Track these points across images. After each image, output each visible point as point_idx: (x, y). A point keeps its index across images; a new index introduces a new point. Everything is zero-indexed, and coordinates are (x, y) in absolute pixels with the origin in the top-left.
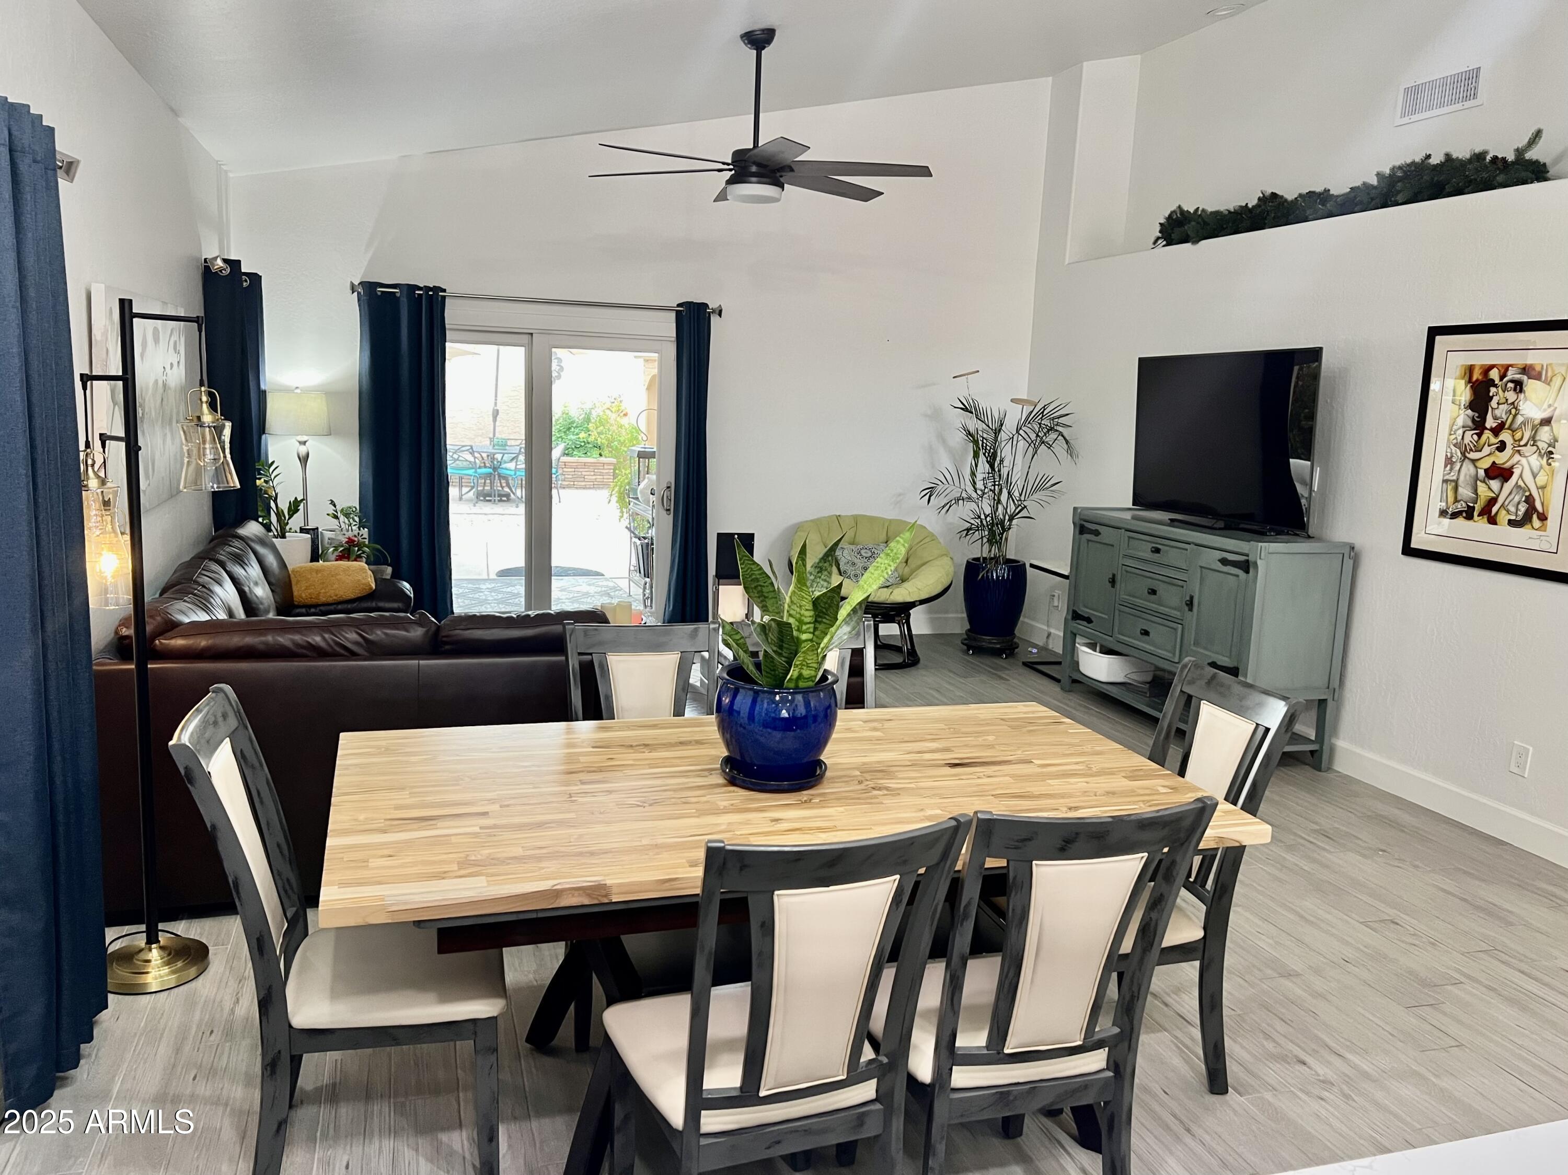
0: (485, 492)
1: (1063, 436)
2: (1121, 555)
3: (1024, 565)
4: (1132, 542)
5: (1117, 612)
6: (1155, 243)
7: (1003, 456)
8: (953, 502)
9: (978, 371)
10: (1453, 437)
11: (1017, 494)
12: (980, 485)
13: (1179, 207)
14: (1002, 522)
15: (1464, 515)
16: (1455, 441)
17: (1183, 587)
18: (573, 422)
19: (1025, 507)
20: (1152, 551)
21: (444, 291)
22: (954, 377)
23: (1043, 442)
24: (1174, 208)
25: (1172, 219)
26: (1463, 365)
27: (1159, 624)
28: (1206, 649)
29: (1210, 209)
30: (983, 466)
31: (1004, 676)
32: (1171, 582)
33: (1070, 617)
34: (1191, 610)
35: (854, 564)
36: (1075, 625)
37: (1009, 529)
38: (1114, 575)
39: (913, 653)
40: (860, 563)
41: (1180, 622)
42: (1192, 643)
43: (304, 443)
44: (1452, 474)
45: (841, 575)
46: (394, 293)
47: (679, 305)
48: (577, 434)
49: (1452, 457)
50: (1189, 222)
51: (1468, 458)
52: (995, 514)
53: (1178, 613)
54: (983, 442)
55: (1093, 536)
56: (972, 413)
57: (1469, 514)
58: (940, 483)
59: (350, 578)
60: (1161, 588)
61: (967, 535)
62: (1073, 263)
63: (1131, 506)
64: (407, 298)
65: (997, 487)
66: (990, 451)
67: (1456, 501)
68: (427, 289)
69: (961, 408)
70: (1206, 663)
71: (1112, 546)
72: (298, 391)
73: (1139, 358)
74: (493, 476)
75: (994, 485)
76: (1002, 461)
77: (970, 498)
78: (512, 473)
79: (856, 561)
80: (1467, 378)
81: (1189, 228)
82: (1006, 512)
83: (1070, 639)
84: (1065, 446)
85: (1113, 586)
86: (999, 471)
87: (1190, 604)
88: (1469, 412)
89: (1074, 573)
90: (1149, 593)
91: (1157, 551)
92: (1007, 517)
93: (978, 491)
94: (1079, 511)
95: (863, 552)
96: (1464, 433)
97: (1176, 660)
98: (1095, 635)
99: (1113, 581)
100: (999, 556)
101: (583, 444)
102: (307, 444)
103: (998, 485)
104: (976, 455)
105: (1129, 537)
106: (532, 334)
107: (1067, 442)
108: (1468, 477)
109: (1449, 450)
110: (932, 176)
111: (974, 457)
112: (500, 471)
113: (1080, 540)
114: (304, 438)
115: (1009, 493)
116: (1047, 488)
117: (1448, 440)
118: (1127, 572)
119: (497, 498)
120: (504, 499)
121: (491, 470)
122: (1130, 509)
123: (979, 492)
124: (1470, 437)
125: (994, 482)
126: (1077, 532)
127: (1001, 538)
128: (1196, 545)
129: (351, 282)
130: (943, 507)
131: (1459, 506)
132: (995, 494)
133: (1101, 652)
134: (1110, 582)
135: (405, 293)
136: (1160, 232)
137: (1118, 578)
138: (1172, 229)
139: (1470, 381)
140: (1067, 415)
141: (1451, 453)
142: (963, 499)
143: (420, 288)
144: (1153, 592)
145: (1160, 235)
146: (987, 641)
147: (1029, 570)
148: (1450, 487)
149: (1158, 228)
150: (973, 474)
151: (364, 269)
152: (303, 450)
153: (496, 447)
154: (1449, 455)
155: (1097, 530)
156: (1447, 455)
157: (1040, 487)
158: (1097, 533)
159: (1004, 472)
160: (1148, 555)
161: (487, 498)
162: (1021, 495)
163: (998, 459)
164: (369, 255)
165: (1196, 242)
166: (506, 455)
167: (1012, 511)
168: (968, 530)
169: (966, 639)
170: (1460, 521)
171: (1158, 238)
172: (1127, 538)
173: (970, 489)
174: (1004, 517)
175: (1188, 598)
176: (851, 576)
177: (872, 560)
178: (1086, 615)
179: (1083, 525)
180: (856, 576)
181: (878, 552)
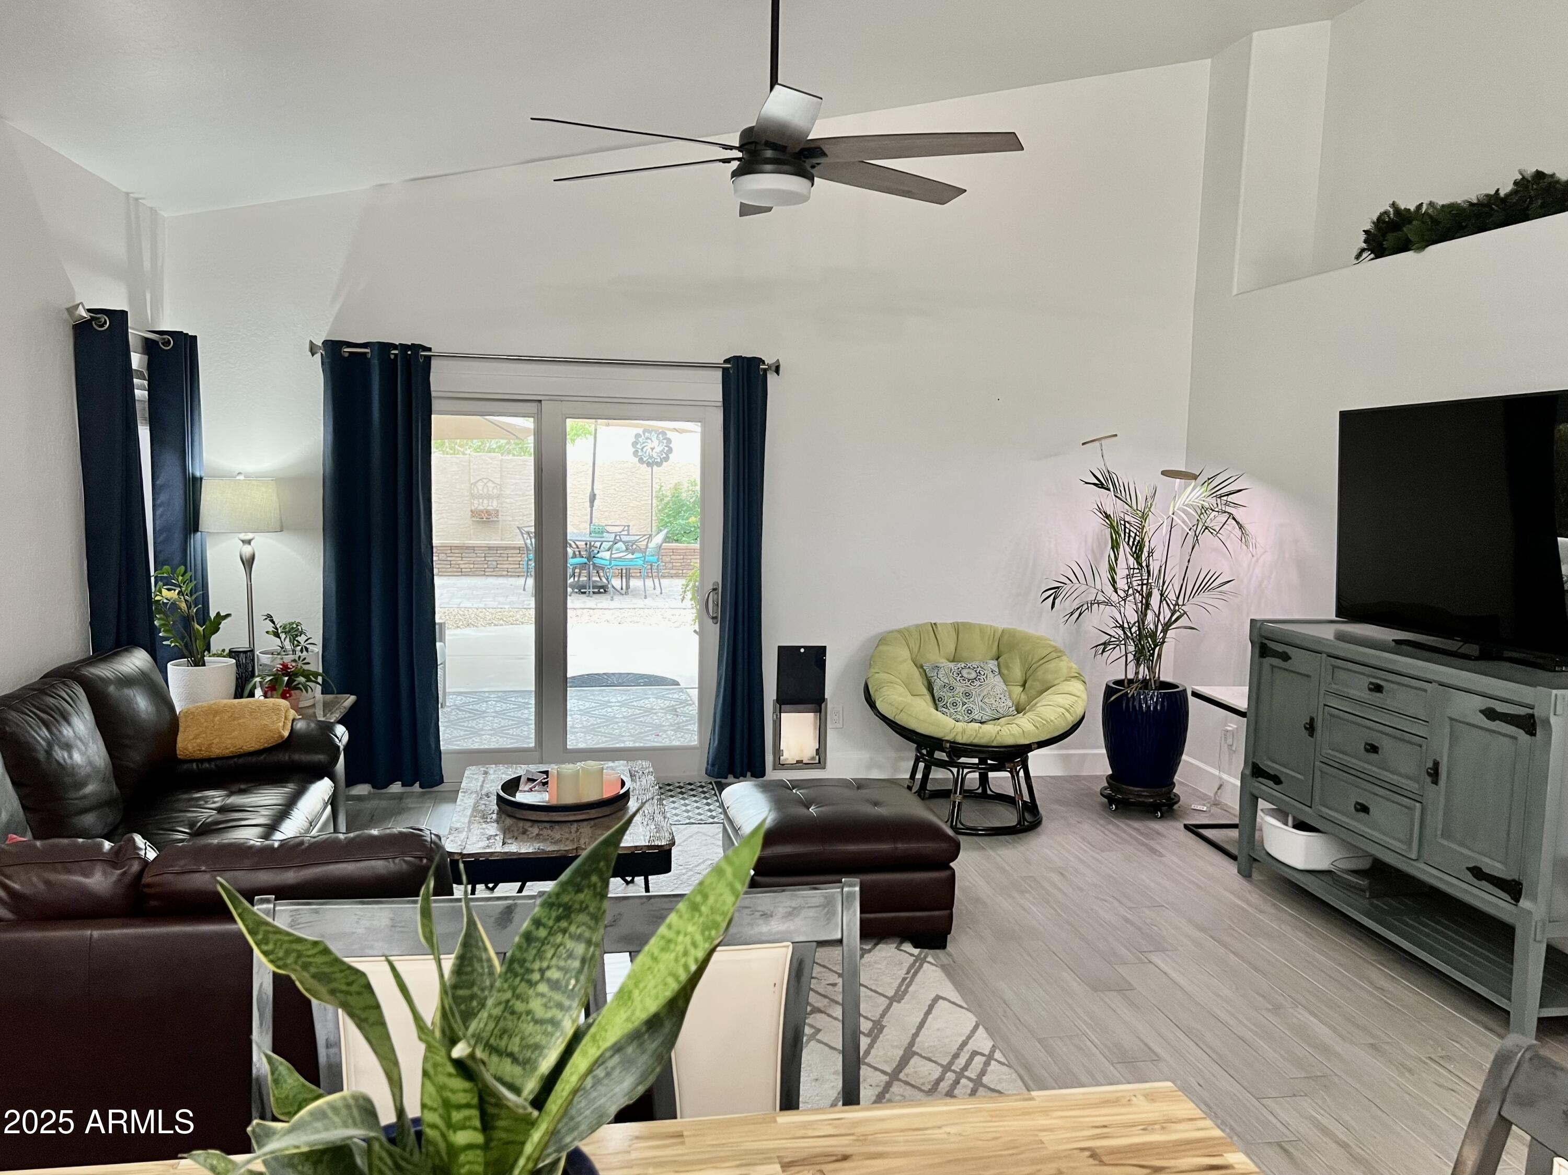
0: (581, 583)
1: (1234, 519)
2: (1322, 692)
3: (1185, 690)
4: (1341, 675)
5: (1318, 773)
6: (1358, 256)
7: (1152, 546)
8: (1085, 607)
9: (1116, 435)
11: (1172, 597)
12: (1122, 584)
13: (1394, 205)
14: (1153, 635)
17: (1421, 746)
18: (683, 506)
19: (1185, 613)
20: (1370, 690)
21: (429, 349)
22: (1083, 444)
23: (1206, 528)
24: (1386, 207)
25: (1385, 222)
27: (1384, 797)
28: (1462, 844)
29: (1441, 201)
30: (1126, 559)
31: (1158, 848)
32: (1401, 736)
33: (1248, 772)
34: (1435, 781)
35: (952, 689)
36: (1257, 784)
37: (1163, 642)
38: (1312, 719)
39: (1031, 807)
41: (1418, 798)
42: (1439, 833)
43: (249, 542)
46: (365, 354)
47: (726, 361)
48: (687, 519)
50: (1410, 222)
52: (1143, 623)
53: (1417, 786)
54: (1125, 527)
55: (1280, 661)
56: (1109, 490)
58: (1067, 582)
59: (256, 722)
60: (1386, 745)
61: (1103, 651)
62: (1241, 293)
63: (1333, 617)
64: (378, 360)
65: (1145, 587)
66: (1135, 539)
68: (404, 347)
69: (1094, 484)
70: (1464, 867)
71: (1308, 676)
72: (241, 477)
73: (1340, 412)
74: (587, 566)
75: (1142, 584)
76: (1151, 553)
77: (1108, 603)
78: (607, 563)
79: (954, 683)
81: (1409, 231)
82: (1159, 620)
83: (1249, 801)
84: (1238, 532)
85: (1311, 734)
86: (1148, 566)
87: (1434, 774)
89: (1253, 708)
90: (1367, 750)
91: (1378, 688)
92: (1160, 627)
93: (1119, 592)
94: (1259, 624)
95: (964, 672)
97: (1414, 856)
98: (1284, 801)
99: (1311, 728)
100: (1150, 679)
101: (693, 529)
102: (252, 543)
103: (1147, 584)
104: (1115, 546)
105: (1334, 667)
106: (540, 401)
107: (1241, 527)
110: (1023, 149)
111: (1113, 548)
112: (596, 561)
113: (1261, 665)
114: (249, 536)
115: (1162, 595)
116: (1214, 589)
118: (1332, 716)
119: (591, 590)
120: (602, 590)
121: (585, 560)
122: (1332, 622)
123: (1122, 594)
125: (1142, 580)
126: (1257, 655)
127: (1153, 655)
128: (1441, 684)
129: (311, 342)
130: (1072, 614)
132: (1143, 597)
133: (1295, 827)
134: (1306, 728)
135: (376, 352)
136: (1365, 242)
137: (1319, 724)
138: (1384, 236)
140: (1240, 490)
142: (1098, 604)
143: (394, 346)
144: (1373, 749)
145: (1364, 245)
146: (1136, 792)
147: (1192, 701)
149: (1363, 237)
150: (1112, 570)
151: (330, 324)
152: (247, 550)
153: (593, 535)
155: (1285, 653)
157: (1203, 587)
158: (1286, 657)
159: (1155, 567)
160: (1364, 694)
161: (582, 591)
162: (1178, 598)
163: (1146, 550)
164: (338, 306)
165: (1423, 248)
166: (604, 543)
167: (1167, 619)
168: (1105, 644)
169: (1106, 788)
171: (1363, 250)
172: (1327, 667)
173: (1109, 590)
174: (1156, 627)
175: (1430, 764)
176: (948, 705)
177: (977, 683)
178: (1272, 773)
179: (1266, 644)
180: (954, 704)
181: (986, 672)
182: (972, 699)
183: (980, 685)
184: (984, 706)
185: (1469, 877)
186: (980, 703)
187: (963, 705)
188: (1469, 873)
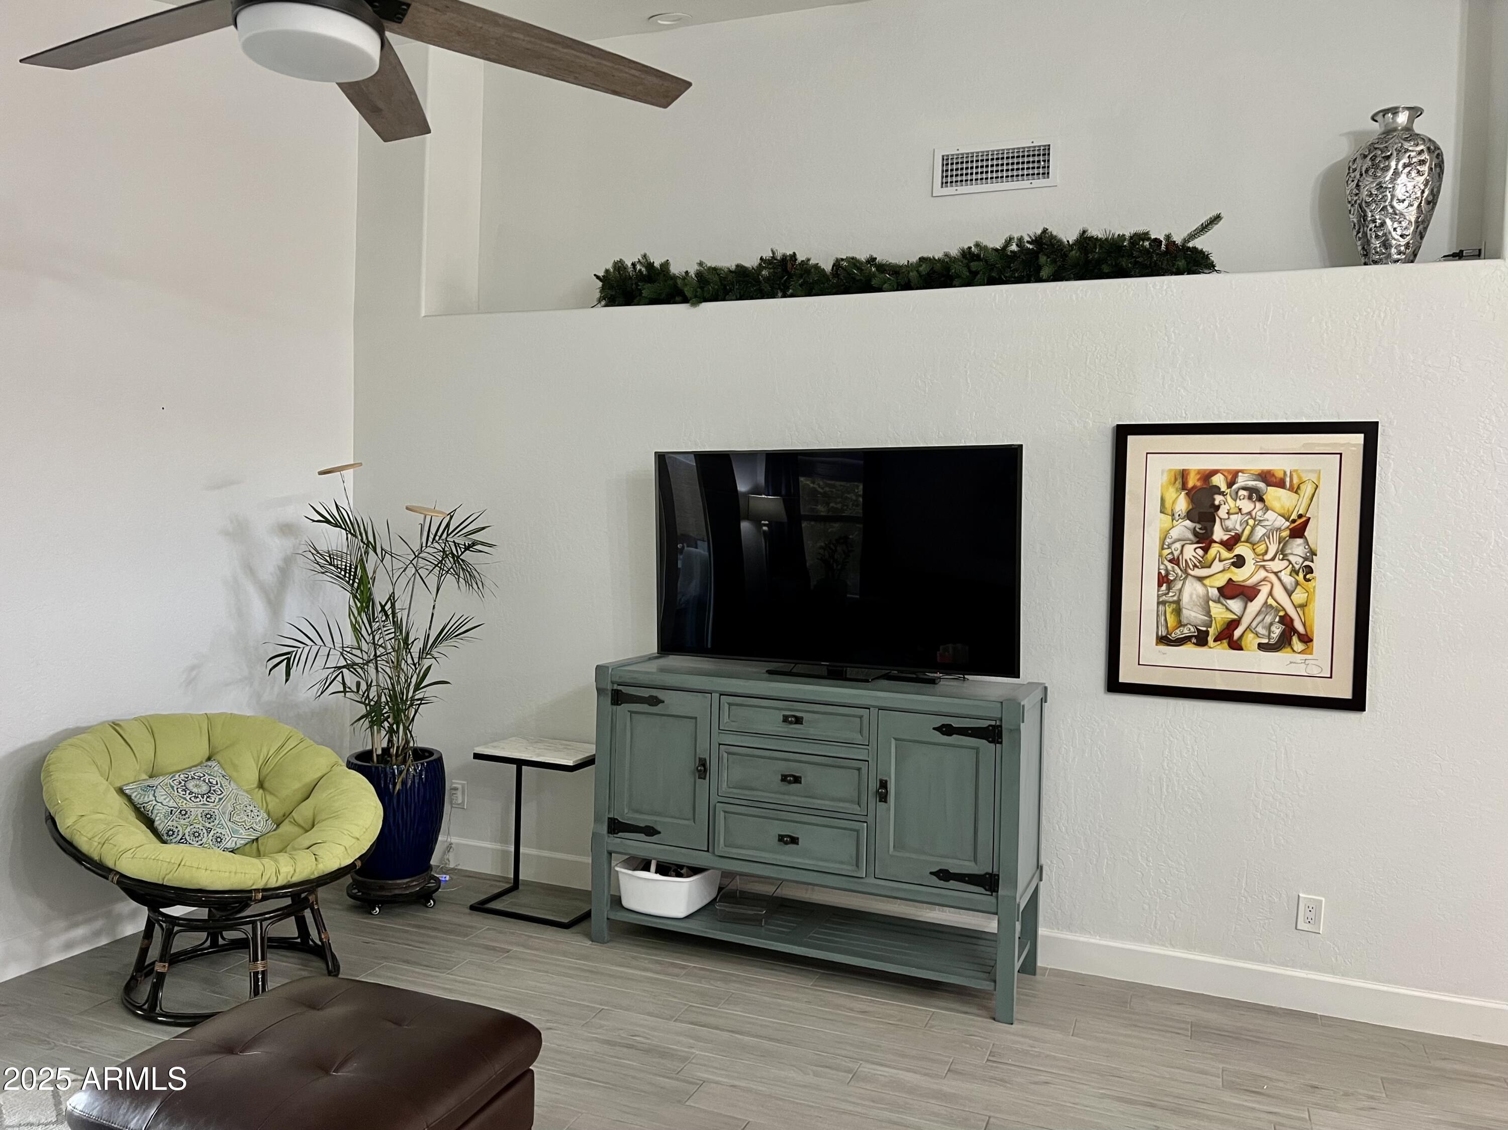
2: (715, 731)
3: (441, 755)
4: (738, 710)
10: (1166, 552)
15: (1194, 640)
16: (1170, 557)
17: (860, 769)
20: (786, 722)
25: (630, 272)
26: (1170, 470)
27: (817, 825)
28: (922, 853)
32: (832, 763)
33: (603, 829)
34: (884, 800)
35: (184, 813)
36: (612, 839)
38: (703, 761)
40: (196, 809)
41: (863, 819)
42: (889, 847)
44: (1171, 594)
45: (164, 842)
49: (1168, 573)
51: (1191, 575)
55: (646, 706)
57: (1201, 639)
58: (298, 644)
60: (811, 773)
62: (434, 315)
67: (1180, 624)
69: (324, 522)
70: (926, 872)
71: (693, 718)
73: (656, 453)
79: (184, 805)
80: (1179, 484)
83: (602, 862)
85: (703, 777)
87: (878, 792)
88: (1188, 523)
90: (785, 781)
91: (797, 721)
94: (606, 670)
95: (191, 785)
96: (1183, 546)
97: (862, 874)
99: (701, 770)
105: (729, 704)
108: (1194, 596)
109: (1162, 567)
113: (614, 713)
117: (1160, 555)
118: (732, 753)
124: (1191, 552)
126: (604, 702)
128: (883, 709)
131: (1186, 631)
134: (694, 771)
136: (601, 288)
137: (713, 764)
139: (1184, 487)
140: (483, 528)
141: (1167, 570)
144: (793, 779)
145: (603, 291)
148: (1169, 610)
154: (1163, 572)
155: (653, 697)
156: (1159, 573)
158: (654, 701)
160: (778, 728)
165: (695, 303)
170: (1189, 649)
172: (727, 706)
176: (188, 838)
177: (213, 797)
178: (642, 825)
179: (621, 691)
180: (196, 835)
181: (217, 779)
182: (217, 822)
183: (220, 799)
184: (234, 826)
185: (935, 881)
186: (229, 824)
187: (209, 832)
188: (935, 877)
